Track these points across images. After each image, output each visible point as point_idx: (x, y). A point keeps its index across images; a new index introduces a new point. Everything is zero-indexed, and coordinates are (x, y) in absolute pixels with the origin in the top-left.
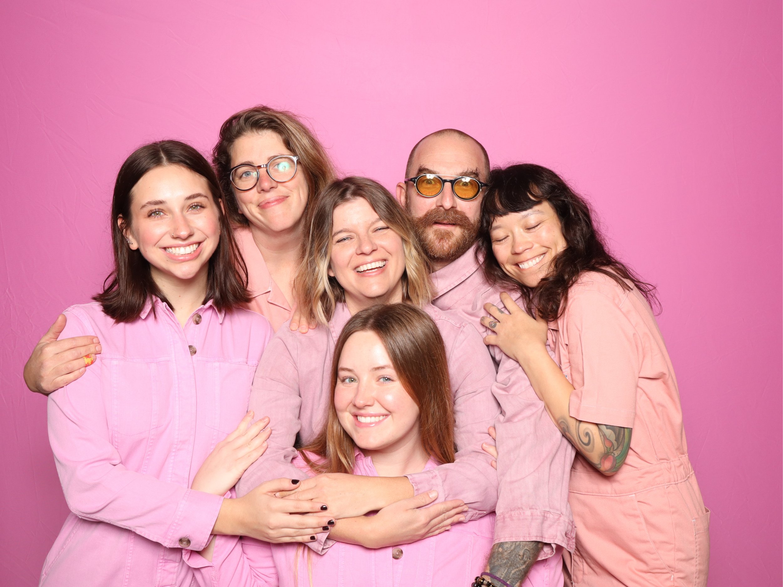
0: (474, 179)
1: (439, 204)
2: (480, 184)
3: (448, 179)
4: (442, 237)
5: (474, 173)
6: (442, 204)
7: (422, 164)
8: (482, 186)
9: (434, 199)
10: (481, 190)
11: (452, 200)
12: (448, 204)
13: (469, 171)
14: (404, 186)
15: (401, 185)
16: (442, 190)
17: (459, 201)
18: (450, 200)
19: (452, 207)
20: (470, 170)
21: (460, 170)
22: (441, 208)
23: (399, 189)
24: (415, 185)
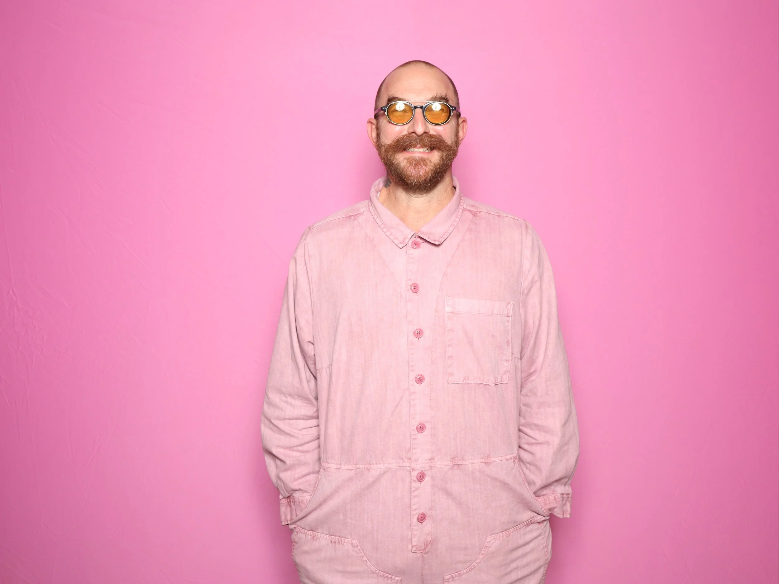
0: (445, 103)
1: (411, 131)
2: (451, 108)
3: (419, 105)
4: (418, 163)
5: (444, 99)
6: (414, 130)
7: (391, 94)
8: (453, 110)
9: (406, 127)
10: (452, 114)
11: (424, 125)
12: (420, 130)
13: (438, 97)
14: (374, 121)
15: (371, 121)
16: (413, 117)
17: (430, 126)
18: (422, 125)
19: (425, 133)
20: (439, 95)
21: (430, 96)
22: (413, 134)
23: (369, 125)
24: (386, 113)
